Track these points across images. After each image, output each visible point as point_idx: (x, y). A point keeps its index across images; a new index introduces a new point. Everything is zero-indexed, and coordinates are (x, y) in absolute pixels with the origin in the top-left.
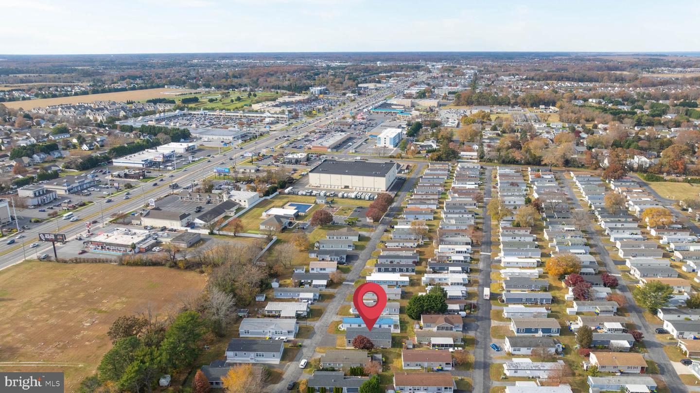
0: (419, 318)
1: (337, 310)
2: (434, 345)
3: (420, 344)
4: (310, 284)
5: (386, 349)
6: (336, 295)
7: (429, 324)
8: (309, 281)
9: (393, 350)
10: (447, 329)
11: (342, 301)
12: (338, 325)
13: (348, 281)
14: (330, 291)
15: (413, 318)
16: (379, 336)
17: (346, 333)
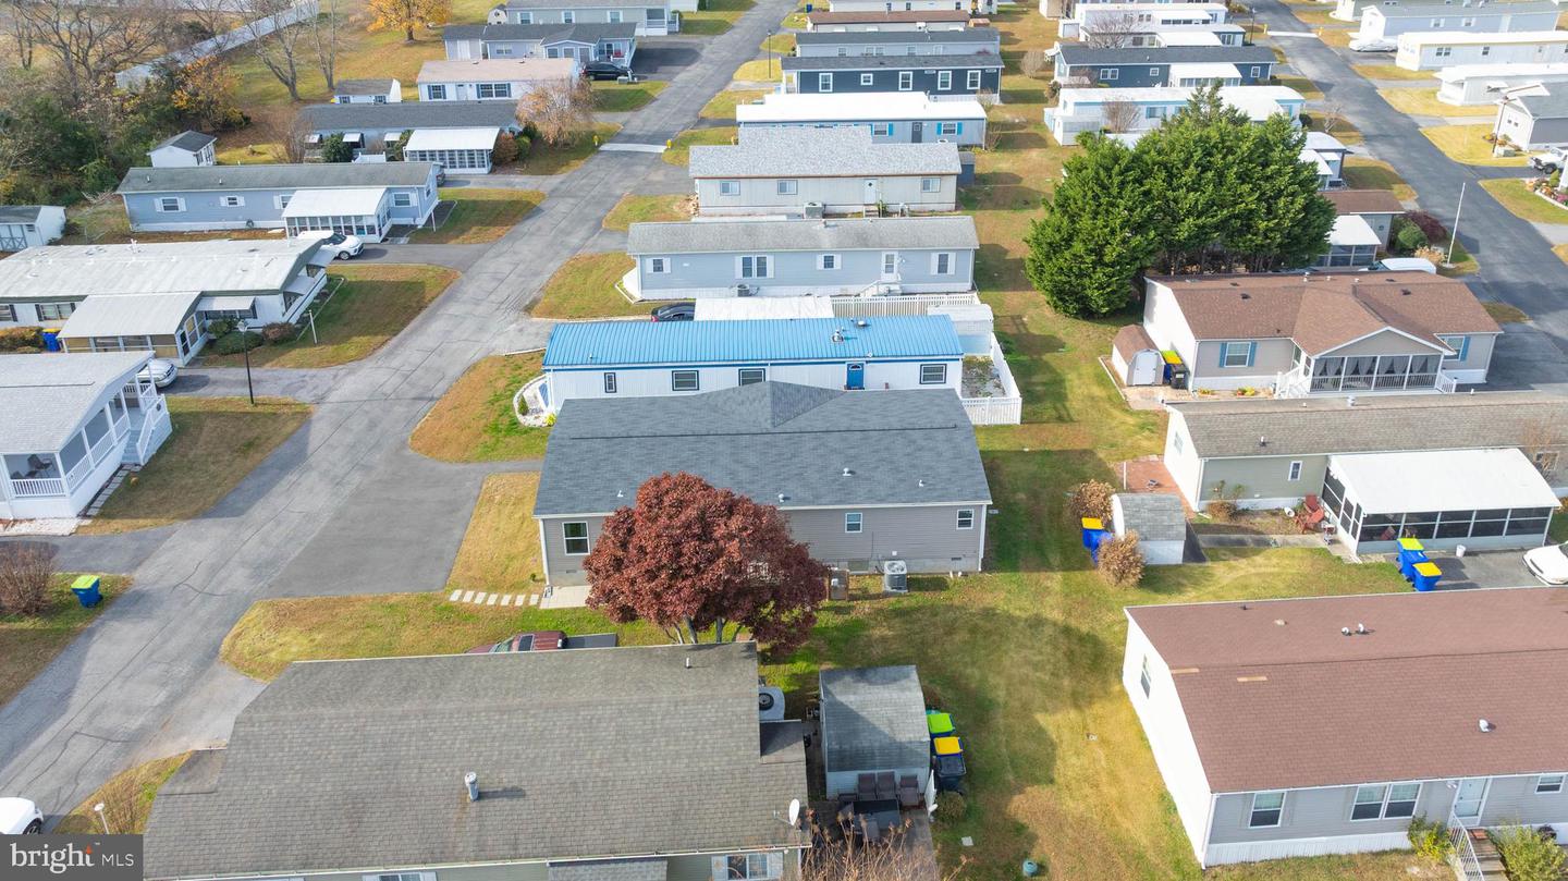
0: (1131, 309)
1: (536, 284)
2: (1377, 529)
3: (1236, 513)
4: (395, 153)
5: (938, 584)
6: (544, 205)
7: (1237, 346)
8: (392, 136)
9: (1009, 595)
10: (1391, 375)
11: (582, 232)
12: (519, 382)
13: (631, 139)
14: (519, 184)
15: (1087, 313)
16: (859, 472)
17: (565, 450)
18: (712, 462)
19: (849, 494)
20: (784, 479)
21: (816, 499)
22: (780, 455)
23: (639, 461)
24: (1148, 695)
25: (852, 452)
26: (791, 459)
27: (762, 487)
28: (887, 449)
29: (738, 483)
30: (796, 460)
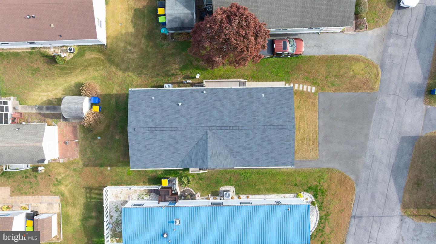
16: (175, 105)
17: (288, 119)
19: (180, 94)
20: (203, 102)
21: (192, 92)
22: (205, 115)
24: (101, 27)
25: (177, 116)
26: (201, 112)
27: (211, 98)
28: (163, 117)
29: (220, 100)
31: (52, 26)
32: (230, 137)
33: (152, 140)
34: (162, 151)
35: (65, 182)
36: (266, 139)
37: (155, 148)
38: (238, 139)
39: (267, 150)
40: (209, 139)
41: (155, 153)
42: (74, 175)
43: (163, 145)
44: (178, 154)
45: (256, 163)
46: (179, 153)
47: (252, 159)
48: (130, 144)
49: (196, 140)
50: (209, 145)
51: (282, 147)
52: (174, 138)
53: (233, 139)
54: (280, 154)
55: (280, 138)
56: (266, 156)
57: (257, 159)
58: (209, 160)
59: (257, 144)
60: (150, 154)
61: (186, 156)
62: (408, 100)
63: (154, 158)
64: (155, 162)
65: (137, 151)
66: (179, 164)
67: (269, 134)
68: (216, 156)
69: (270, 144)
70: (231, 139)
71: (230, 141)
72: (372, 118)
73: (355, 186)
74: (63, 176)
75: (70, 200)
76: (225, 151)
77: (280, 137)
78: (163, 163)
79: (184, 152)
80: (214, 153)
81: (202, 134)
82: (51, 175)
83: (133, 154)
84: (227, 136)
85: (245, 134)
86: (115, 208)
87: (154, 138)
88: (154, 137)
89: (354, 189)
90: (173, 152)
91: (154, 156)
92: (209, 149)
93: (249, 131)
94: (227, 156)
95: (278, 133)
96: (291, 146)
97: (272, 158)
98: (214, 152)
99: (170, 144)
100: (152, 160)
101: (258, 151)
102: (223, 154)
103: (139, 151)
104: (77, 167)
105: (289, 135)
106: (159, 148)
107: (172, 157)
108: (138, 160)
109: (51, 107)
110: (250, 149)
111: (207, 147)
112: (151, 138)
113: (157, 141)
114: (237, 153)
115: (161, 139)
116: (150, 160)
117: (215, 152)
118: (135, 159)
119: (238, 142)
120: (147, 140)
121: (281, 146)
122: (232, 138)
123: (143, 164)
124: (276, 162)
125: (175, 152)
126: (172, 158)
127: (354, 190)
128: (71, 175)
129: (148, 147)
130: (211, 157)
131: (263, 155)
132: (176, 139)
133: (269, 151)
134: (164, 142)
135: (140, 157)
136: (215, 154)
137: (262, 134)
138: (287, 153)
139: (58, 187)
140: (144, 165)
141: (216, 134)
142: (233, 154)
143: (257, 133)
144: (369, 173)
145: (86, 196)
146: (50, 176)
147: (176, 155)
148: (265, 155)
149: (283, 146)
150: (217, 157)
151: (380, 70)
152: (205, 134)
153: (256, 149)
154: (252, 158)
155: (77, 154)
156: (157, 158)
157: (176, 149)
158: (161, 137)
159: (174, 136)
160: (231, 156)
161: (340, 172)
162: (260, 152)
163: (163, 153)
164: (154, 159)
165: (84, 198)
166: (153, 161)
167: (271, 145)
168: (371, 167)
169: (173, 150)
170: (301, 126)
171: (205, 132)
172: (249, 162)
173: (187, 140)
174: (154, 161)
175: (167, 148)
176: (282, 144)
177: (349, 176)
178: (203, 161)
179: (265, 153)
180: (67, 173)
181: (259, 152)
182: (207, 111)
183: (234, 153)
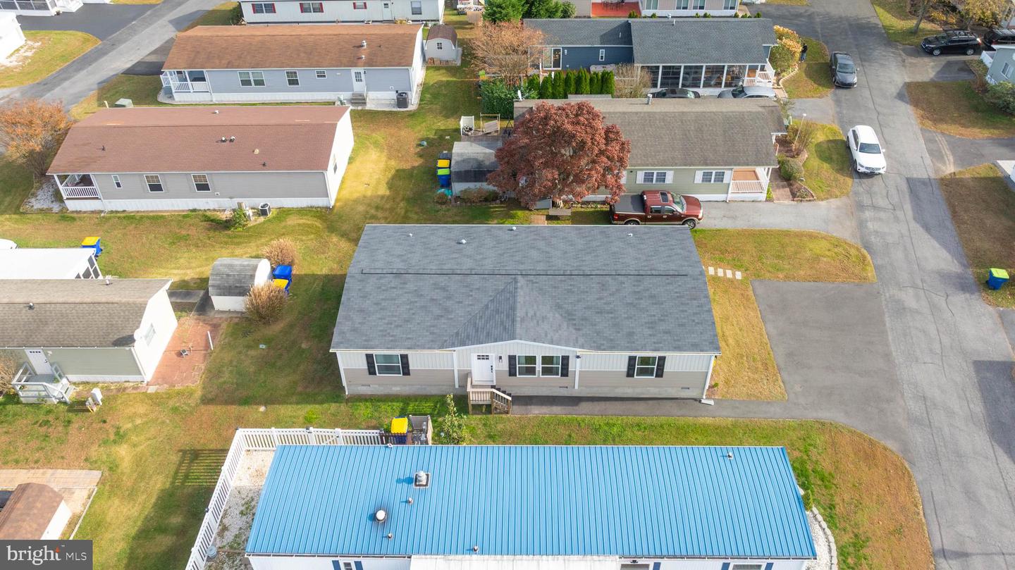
16: (454, 243)
18: (566, 253)
20: (509, 240)
21: (489, 229)
22: (513, 256)
23: (624, 254)
24: (335, 172)
25: (455, 256)
26: (504, 253)
27: (527, 236)
30: (500, 252)
31: (257, 151)
32: (565, 290)
33: (395, 290)
34: (414, 314)
35: (137, 436)
36: (647, 294)
37: (398, 307)
38: (583, 292)
39: (651, 316)
40: (519, 290)
41: (395, 316)
42: (168, 421)
43: (416, 302)
44: (448, 319)
45: (628, 342)
46: (451, 319)
47: (619, 335)
48: (346, 297)
49: (491, 294)
50: (520, 299)
51: (683, 311)
52: (444, 288)
53: (573, 292)
54: (682, 325)
55: (676, 292)
56: (649, 328)
57: (631, 334)
58: (518, 325)
59: (628, 304)
60: (384, 319)
61: (465, 324)
62: (949, 298)
63: (393, 326)
64: (392, 336)
65: (358, 311)
66: (446, 341)
67: (651, 286)
68: (535, 321)
69: (656, 304)
70: (568, 292)
71: (566, 296)
72: (885, 325)
73: (907, 466)
74: (138, 421)
75: (127, 482)
76: (554, 314)
77: (675, 290)
78: (409, 338)
79: (461, 317)
80: (529, 315)
81: (505, 283)
82: (108, 421)
83: (347, 318)
84: (558, 288)
85: (599, 283)
86: (243, 506)
87: (401, 288)
88: (401, 286)
89: (909, 473)
90: (438, 316)
91: (391, 324)
92: (518, 306)
93: (607, 279)
94: (560, 325)
95: (669, 284)
96: (705, 309)
97: (666, 332)
98: (531, 313)
99: (432, 300)
100: (386, 331)
101: (631, 318)
102: (551, 319)
103: (362, 311)
104: (185, 403)
105: (695, 288)
106: (408, 307)
107: (433, 326)
108: (354, 330)
109: (181, 292)
110: (611, 313)
111: (515, 302)
112: (394, 288)
113: (406, 293)
114: (582, 320)
115: (416, 290)
116: (381, 331)
117: (533, 312)
118: (346, 329)
119: (584, 299)
120: (384, 290)
121: (681, 309)
122: (570, 291)
123: (364, 338)
124: (675, 340)
125: (442, 316)
126: (432, 328)
127: (910, 477)
128: (160, 420)
129: (383, 304)
130: (523, 320)
131: (642, 325)
132: (447, 291)
133: (656, 318)
134: (422, 295)
135: (359, 323)
136: (532, 316)
137: (634, 286)
138: (698, 323)
139: (110, 449)
140: (366, 341)
141: (536, 283)
142: (574, 322)
143: (624, 283)
144: (931, 437)
145: (176, 473)
146: (105, 422)
147: (443, 321)
148: (648, 325)
149: (685, 309)
150: (538, 322)
151: (865, 251)
152: (512, 282)
153: (624, 313)
154: (619, 332)
155: (198, 378)
156: (397, 326)
157: (445, 309)
158: (416, 286)
159: (443, 284)
160: (568, 325)
161: (853, 433)
162: (635, 320)
163: (414, 316)
164: (390, 328)
165: (167, 477)
166: (389, 334)
167: (658, 306)
168: (930, 422)
169: (437, 311)
170: (727, 333)
171: (512, 278)
172: (611, 340)
173: (471, 294)
174: (391, 334)
175: (424, 307)
176: (682, 304)
177: (882, 442)
178: (505, 328)
179: (646, 323)
180: (153, 416)
181: (633, 321)
182: (519, 251)
183: (574, 320)
